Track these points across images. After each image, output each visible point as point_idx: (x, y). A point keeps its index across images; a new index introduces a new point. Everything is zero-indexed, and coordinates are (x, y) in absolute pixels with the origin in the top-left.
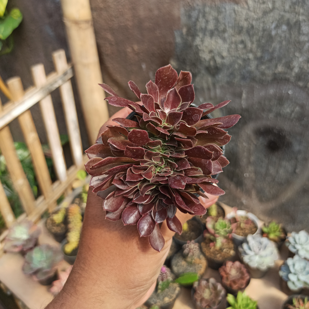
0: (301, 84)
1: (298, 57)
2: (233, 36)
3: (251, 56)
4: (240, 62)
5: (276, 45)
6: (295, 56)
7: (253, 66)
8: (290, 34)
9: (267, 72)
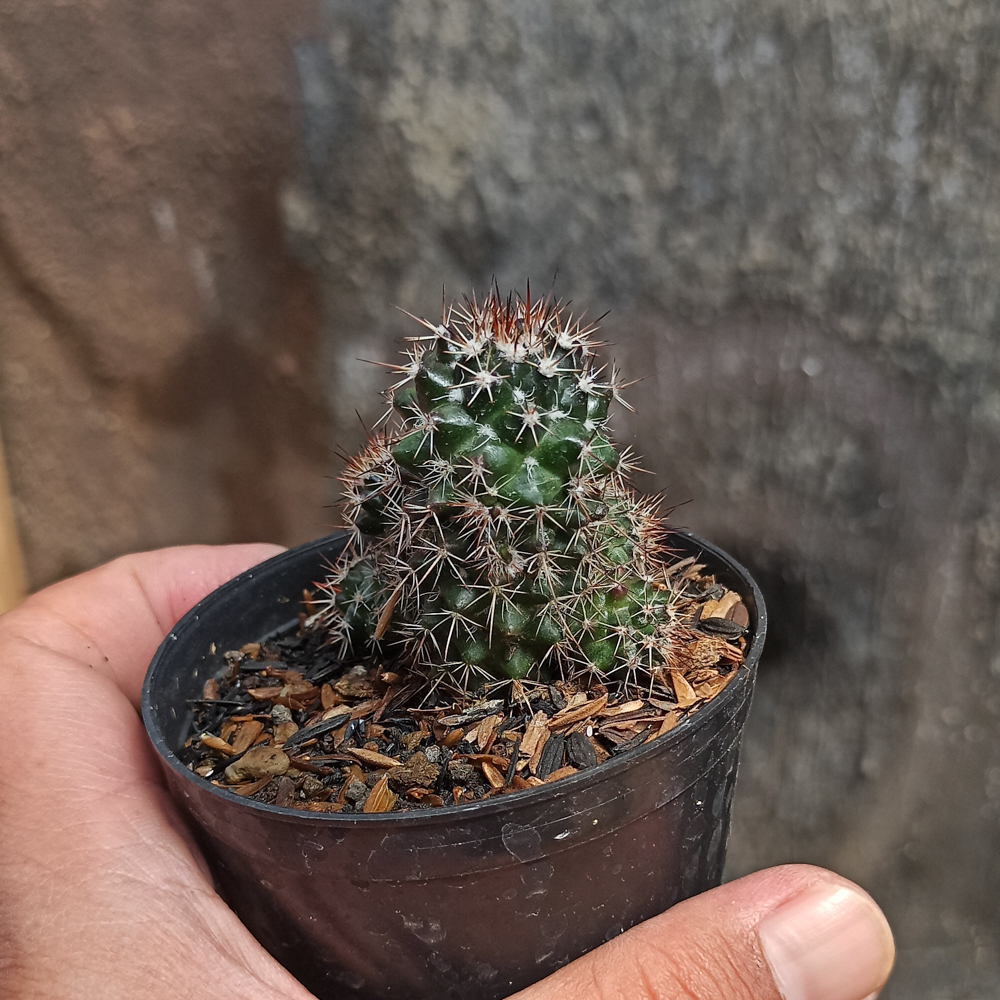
0: (852, 326)
1: (831, 197)
2: (553, 81)
3: (633, 183)
4: (588, 209)
5: (733, 132)
6: (817, 190)
7: (643, 233)
8: (793, 83)
9: (707, 263)
